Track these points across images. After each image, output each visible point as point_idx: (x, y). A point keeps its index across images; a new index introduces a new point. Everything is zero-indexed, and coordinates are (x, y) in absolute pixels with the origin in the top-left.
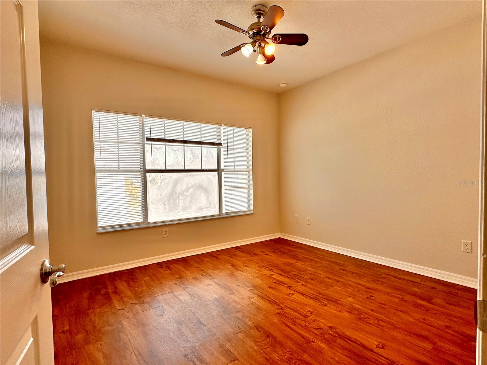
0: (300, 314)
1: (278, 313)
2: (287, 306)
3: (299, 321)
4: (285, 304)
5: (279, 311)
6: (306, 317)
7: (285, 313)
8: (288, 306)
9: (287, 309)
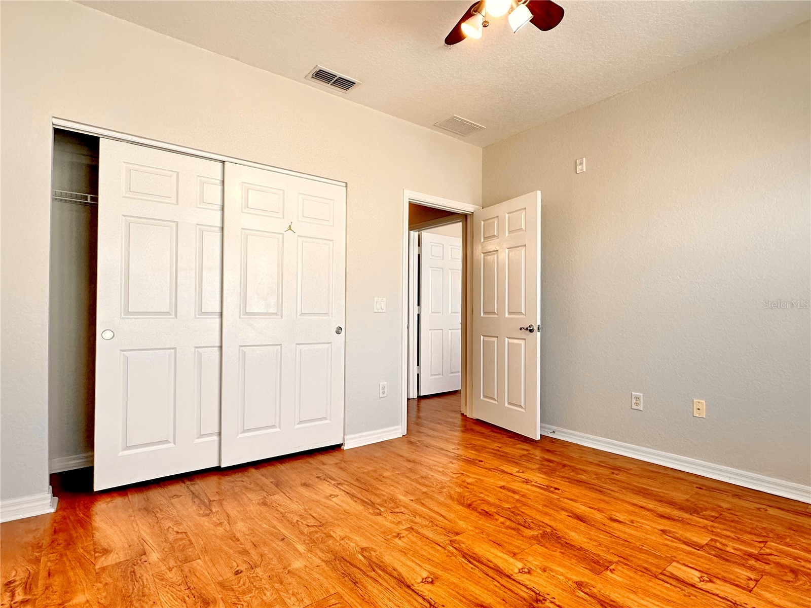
0: (419, 533)
1: (457, 534)
2: (441, 546)
3: (424, 523)
4: (446, 551)
5: (457, 538)
6: (411, 529)
7: (445, 535)
8: (439, 548)
9: (442, 541)
